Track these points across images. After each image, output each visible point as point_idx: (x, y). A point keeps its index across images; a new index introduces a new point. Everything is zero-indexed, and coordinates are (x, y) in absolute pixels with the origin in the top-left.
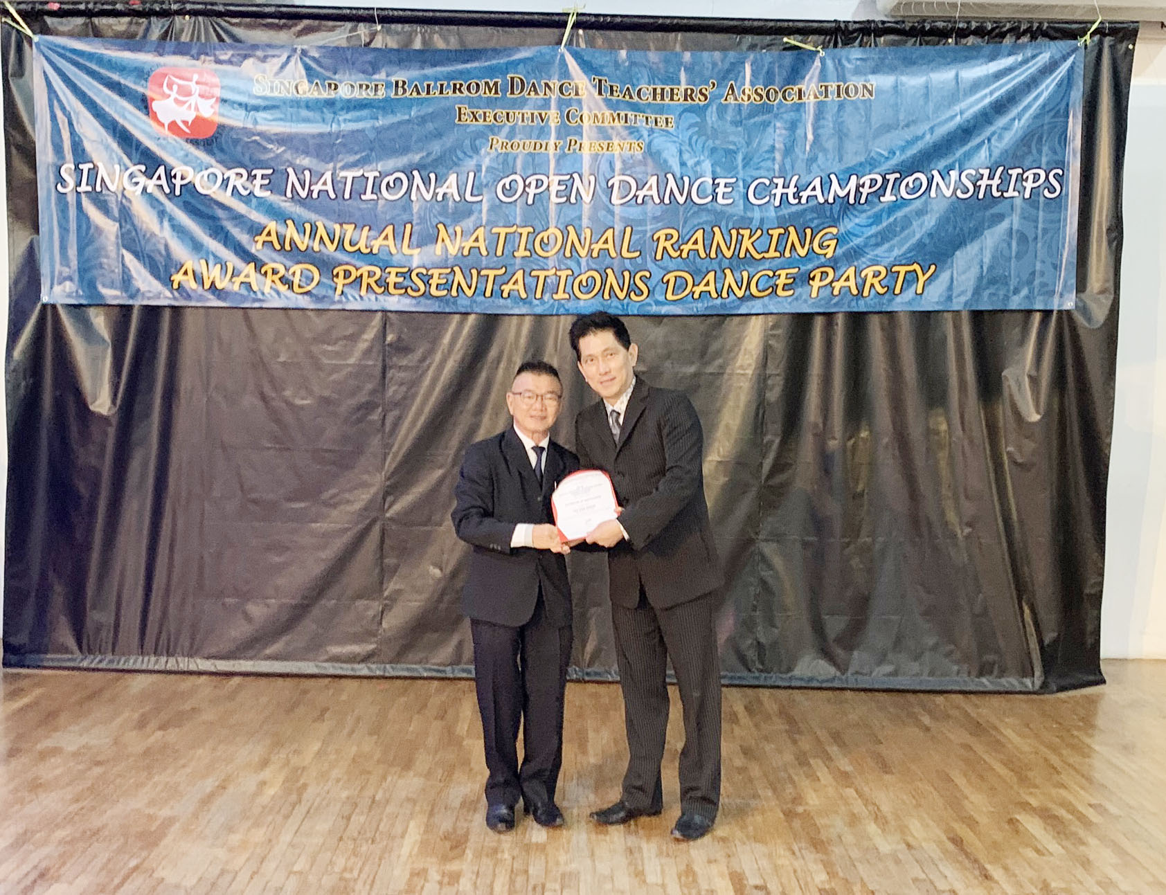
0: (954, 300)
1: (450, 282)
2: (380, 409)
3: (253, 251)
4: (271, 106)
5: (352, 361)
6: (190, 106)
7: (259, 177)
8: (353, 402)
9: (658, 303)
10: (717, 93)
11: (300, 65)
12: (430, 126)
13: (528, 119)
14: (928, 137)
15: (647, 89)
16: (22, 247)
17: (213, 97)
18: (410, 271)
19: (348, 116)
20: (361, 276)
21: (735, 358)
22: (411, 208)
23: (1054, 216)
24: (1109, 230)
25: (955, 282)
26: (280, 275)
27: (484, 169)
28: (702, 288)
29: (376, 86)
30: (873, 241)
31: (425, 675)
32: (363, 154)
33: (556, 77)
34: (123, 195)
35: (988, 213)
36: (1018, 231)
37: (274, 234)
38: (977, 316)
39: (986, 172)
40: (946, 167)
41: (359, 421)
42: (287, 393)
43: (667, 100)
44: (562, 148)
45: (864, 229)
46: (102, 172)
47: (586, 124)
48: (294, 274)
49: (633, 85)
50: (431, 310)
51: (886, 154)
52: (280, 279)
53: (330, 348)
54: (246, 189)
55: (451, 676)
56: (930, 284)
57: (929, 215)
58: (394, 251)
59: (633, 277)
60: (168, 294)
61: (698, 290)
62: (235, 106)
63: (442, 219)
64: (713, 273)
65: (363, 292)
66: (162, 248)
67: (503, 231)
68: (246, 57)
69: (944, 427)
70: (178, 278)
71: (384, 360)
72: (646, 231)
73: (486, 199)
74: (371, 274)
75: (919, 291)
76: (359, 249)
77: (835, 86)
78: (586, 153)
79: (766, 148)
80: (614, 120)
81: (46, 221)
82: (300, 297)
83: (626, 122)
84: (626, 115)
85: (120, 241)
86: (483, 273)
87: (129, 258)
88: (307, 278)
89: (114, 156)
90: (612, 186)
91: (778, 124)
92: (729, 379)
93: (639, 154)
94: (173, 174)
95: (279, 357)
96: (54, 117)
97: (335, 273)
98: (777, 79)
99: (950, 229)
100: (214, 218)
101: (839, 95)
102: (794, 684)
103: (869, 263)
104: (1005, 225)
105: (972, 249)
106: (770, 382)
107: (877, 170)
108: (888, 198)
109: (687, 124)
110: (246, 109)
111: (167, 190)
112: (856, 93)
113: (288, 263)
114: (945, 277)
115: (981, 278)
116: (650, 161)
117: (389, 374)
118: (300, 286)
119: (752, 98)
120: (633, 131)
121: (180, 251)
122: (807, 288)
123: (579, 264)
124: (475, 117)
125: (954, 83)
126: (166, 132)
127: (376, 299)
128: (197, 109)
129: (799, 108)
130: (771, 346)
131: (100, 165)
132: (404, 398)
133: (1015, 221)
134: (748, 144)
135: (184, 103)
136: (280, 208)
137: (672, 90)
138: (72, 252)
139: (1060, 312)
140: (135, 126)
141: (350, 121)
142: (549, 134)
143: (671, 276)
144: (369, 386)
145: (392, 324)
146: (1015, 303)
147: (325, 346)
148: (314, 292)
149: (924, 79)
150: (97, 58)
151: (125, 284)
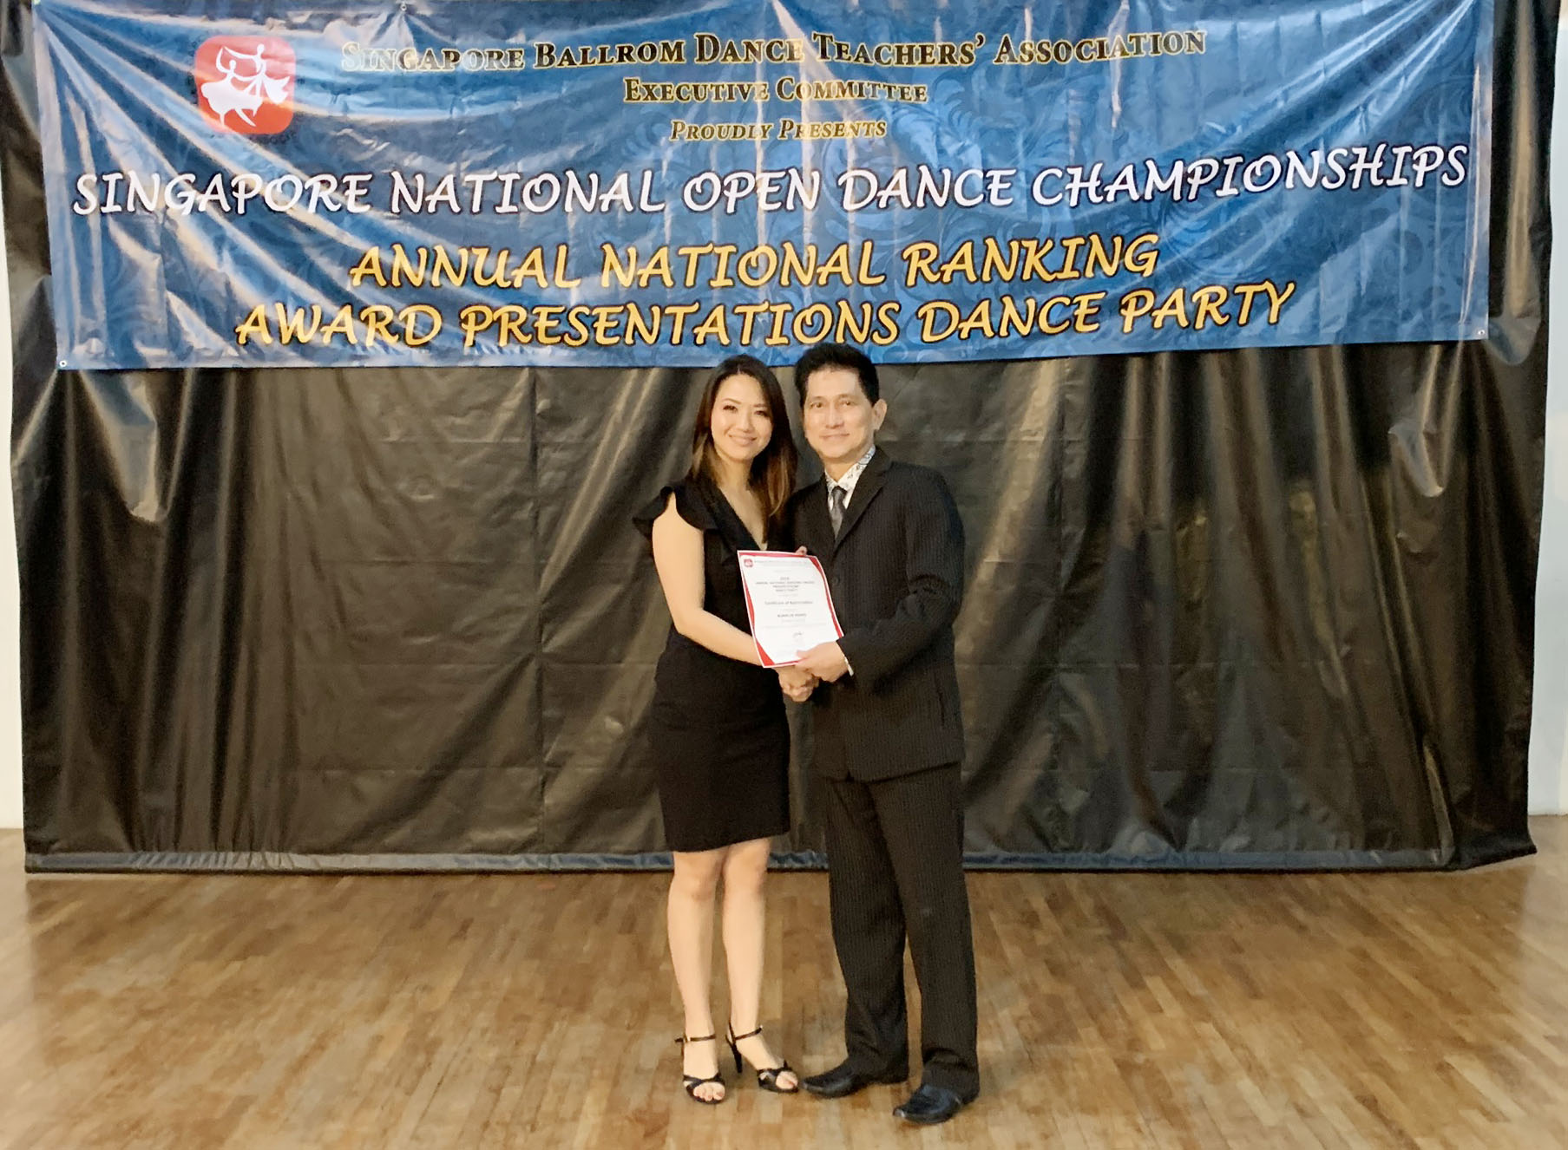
0: (1322, 332)
1: (622, 325)
2: (530, 505)
3: (348, 288)
4: (366, 85)
5: (490, 438)
6: (254, 88)
7: (353, 185)
8: (491, 495)
9: (912, 347)
10: (987, 50)
11: (406, 28)
12: (588, 108)
13: (724, 94)
14: (1281, 104)
15: (889, 50)
16: (29, 292)
17: (283, 76)
18: (567, 311)
19: (474, 98)
20: (499, 319)
21: (1020, 419)
22: (565, 222)
23: (1457, 212)
24: (1532, 231)
25: (1322, 308)
26: (386, 322)
27: (665, 165)
28: (971, 324)
29: (512, 53)
30: (1207, 252)
31: (605, 866)
32: (498, 149)
33: (762, 33)
34: (166, 217)
35: (1367, 209)
36: (1407, 233)
37: (376, 264)
38: (1355, 354)
39: (1362, 152)
40: (1306, 146)
41: (503, 521)
42: (402, 486)
43: (917, 63)
44: (773, 134)
45: (1194, 236)
46: (135, 185)
47: (806, 99)
48: (406, 319)
49: (871, 44)
50: (598, 365)
51: (1222, 129)
52: (388, 327)
53: (458, 421)
54: (335, 203)
55: (640, 867)
56: (1287, 309)
57: (1285, 213)
58: (543, 284)
59: (875, 310)
60: (232, 351)
61: (966, 326)
62: (319, 87)
63: (608, 237)
64: (986, 303)
65: (503, 343)
66: (221, 288)
67: (694, 252)
68: (330, 18)
69: (1309, 507)
70: (245, 329)
71: (533, 437)
72: (893, 245)
73: (668, 209)
74: (513, 317)
75: (1273, 319)
76: (495, 283)
77: (1149, 36)
78: (806, 138)
79: (1054, 127)
80: (844, 92)
81: (60, 255)
82: (415, 351)
83: (861, 95)
84: (861, 85)
85: (163, 281)
86: (668, 311)
87: (176, 303)
88: (425, 325)
89: (151, 161)
90: (844, 184)
91: (1072, 92)
92: (1012, 450)
93: (879, 139)
94: (233, 184)
95: (388, 436)
96: (64, 110)
97: (463, 315)
98: (1070, 30)
99: (1315, 233)
100: (295, 245)
101: (1156, 50)
102: (1111, 866)
103: (1203, 283)
104: (1389, 225)
105: (1344, 258)
106: (1068, 451)
107: (1212, 153)
108: (1227, 190)
109: (945, 96)
110: (333, 93)
111: (227, 208)
112: (1180, 46)
113: (398, 305)
114: (1307, 299)
115: (1357, 299)
116: (894, 147)
117: (544, 453)
118: (415, 337)
119: (1035, 56)
120: (871, 107)
121: (245, 291)
122: (1117, 320)
123: (801, 296)
124: (650, 93)
125: (1314, 28)
126: (222, 125)
127: (522, 351)
128: (264, 93)
129: (1100, 68)
130: (1068, 401)
131: (132, 175)
132: (564, 488)
133: (1401, 219)
134: (1031, 120)
135: (246, 84)
136: (384, 228)
137: (924, 48)
138: (98, 297)
139: (1467, 344)
140: (179, 119)
141: (477, 103)
142: (754, 114)
143: (928, 309)
144: (515, 473)
145: (543, 386)
146: (1406, 332)
147: (451, 419)
148: (436, 343)
149: (1272, 25)
150: (118, 21)
151: (174, 340)
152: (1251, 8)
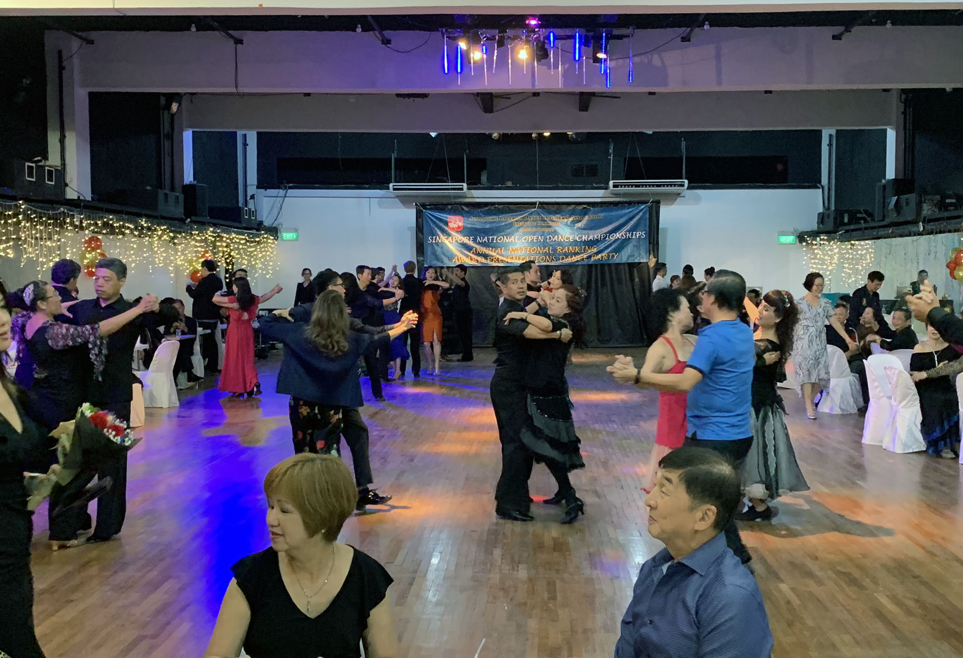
0: (623, 261)
4: (473, 223)
12: (508, 226)
15: (554, 217)
17: (461, 222)
19: (490, 225)
23: (644, 242)
25: (623, 257)
29: (496, 218)
36: (636, 245)
39: (628, 233)
45: (603, 246)
46: (438, 238)
56: (617, 257)
64: (570, 256)
65: (494, 262)
75: (615, 259)
77: (595, 215)
82: (480, 264)
90: (547, 238)
98: (582, 214)
99: (621, 245)
103: (604, 253)
104: (632, 244)
105: (626, 249)
108: (607, 239)
110: (469, 224)
112: (600, 216)
114: (620, 255)
115: (628, 256)
118: (480, 261)
122: (591, 259)
124: (517, 224)
125: (621, 214)
127: (497, 264)
135: (455, 224)
139: (646, 263)
146: (636, 261)
148: (483, 262)
149: (614, 213)
150: (437, 214)
151: (442, 262)
152: (611, 211)
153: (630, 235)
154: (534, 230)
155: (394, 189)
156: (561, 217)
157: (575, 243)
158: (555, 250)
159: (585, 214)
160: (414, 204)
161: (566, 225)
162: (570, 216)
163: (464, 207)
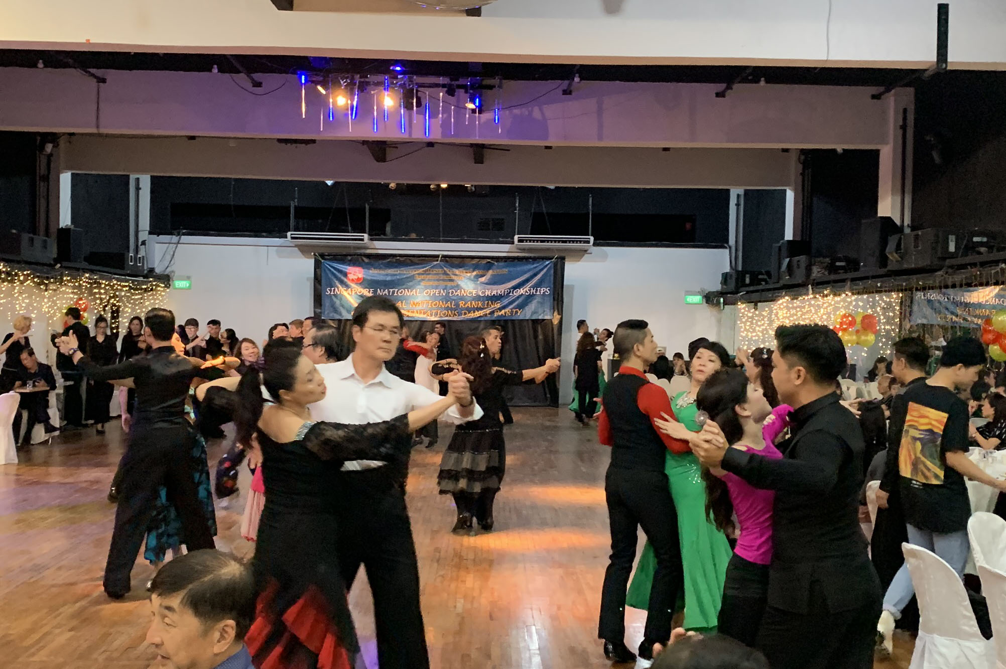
0: (527, 317)
6: (356, 276)
12: (409, 279)
17: (361, 273)
23: (548, 298)
29: (397, 271)
30: (508, 304)
35: (533, 298)
36: (540, 302)
39: (532, 289)
43: (462, 273)
46: (336, 290)
56: (521, 313)
64: (472, 311)
75: (519, 315)
77: (499, 270)
81: (323, 302)
85: (340, 305)
87: (342, 309)
90: (450, 292)
103: (507, 309)
104: (537, 300)
105: (530, 305)
108: (511, 294)
114: (524, 311)
115: (532, 312)
122: (494, 315)
124: (419, 278)
125: (525, 269)
135: (354, 276)
139: (550, 320)
146: (540, 317)
149: (519, 269)
150: (336, 265)
151: (340, 314)
152: (514, 266)
153: (535, 291)
154: (436, 283)
155: (293, 238)
156: (464, 271)
157: (478, 298)
158: (457, 305)
159: (489, 269)
160: (312, 254)
161: (469, 279)
162: (474, 271)
163: (364, 259)
